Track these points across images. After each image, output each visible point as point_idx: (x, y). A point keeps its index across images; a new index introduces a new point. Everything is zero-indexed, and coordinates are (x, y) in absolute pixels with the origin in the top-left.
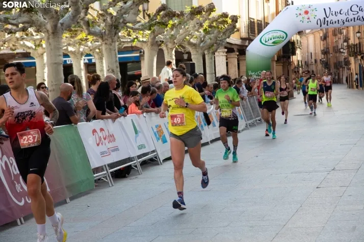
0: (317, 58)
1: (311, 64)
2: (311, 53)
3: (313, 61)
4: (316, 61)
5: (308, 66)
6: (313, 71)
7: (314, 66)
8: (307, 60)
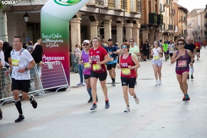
0: (202, 29)
1: (198, 33)
2: (199, 26)
3: (200, 31)
4: (201, 31)
5: (197, 34)
6: (200, 38)
7: (200, 34)
8: (196, 30)
